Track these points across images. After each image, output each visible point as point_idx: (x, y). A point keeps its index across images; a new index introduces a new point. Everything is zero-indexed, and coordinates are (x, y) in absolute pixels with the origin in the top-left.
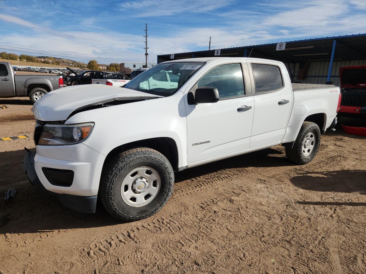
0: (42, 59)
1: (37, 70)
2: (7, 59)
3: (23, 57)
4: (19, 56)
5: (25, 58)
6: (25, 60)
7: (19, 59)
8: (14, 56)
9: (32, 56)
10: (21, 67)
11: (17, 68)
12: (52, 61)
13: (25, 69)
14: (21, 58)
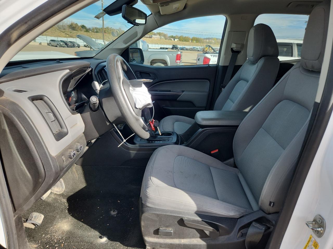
0: (207, 40)
1: (199, 49)
2: (183, 41)
3: (194, 39)
4: (191, 38)
5: (195, 40)
6: (195, 42)
7: (190, 41)
8: (188, 38)
9: (200, 38)
10: (188, 47)
11: (186, 48)
12: (215, 42)
13: (191, 48)
14: (193, 40)
